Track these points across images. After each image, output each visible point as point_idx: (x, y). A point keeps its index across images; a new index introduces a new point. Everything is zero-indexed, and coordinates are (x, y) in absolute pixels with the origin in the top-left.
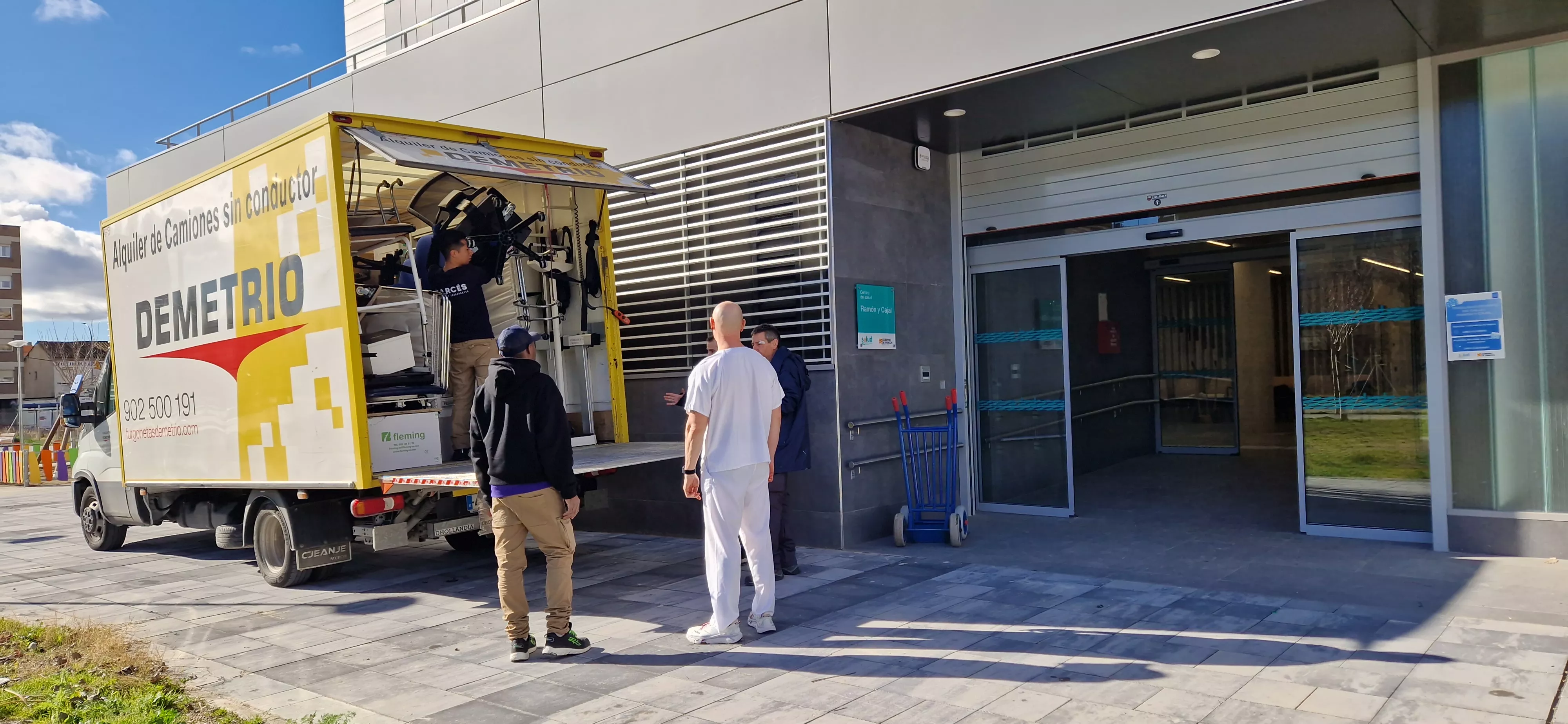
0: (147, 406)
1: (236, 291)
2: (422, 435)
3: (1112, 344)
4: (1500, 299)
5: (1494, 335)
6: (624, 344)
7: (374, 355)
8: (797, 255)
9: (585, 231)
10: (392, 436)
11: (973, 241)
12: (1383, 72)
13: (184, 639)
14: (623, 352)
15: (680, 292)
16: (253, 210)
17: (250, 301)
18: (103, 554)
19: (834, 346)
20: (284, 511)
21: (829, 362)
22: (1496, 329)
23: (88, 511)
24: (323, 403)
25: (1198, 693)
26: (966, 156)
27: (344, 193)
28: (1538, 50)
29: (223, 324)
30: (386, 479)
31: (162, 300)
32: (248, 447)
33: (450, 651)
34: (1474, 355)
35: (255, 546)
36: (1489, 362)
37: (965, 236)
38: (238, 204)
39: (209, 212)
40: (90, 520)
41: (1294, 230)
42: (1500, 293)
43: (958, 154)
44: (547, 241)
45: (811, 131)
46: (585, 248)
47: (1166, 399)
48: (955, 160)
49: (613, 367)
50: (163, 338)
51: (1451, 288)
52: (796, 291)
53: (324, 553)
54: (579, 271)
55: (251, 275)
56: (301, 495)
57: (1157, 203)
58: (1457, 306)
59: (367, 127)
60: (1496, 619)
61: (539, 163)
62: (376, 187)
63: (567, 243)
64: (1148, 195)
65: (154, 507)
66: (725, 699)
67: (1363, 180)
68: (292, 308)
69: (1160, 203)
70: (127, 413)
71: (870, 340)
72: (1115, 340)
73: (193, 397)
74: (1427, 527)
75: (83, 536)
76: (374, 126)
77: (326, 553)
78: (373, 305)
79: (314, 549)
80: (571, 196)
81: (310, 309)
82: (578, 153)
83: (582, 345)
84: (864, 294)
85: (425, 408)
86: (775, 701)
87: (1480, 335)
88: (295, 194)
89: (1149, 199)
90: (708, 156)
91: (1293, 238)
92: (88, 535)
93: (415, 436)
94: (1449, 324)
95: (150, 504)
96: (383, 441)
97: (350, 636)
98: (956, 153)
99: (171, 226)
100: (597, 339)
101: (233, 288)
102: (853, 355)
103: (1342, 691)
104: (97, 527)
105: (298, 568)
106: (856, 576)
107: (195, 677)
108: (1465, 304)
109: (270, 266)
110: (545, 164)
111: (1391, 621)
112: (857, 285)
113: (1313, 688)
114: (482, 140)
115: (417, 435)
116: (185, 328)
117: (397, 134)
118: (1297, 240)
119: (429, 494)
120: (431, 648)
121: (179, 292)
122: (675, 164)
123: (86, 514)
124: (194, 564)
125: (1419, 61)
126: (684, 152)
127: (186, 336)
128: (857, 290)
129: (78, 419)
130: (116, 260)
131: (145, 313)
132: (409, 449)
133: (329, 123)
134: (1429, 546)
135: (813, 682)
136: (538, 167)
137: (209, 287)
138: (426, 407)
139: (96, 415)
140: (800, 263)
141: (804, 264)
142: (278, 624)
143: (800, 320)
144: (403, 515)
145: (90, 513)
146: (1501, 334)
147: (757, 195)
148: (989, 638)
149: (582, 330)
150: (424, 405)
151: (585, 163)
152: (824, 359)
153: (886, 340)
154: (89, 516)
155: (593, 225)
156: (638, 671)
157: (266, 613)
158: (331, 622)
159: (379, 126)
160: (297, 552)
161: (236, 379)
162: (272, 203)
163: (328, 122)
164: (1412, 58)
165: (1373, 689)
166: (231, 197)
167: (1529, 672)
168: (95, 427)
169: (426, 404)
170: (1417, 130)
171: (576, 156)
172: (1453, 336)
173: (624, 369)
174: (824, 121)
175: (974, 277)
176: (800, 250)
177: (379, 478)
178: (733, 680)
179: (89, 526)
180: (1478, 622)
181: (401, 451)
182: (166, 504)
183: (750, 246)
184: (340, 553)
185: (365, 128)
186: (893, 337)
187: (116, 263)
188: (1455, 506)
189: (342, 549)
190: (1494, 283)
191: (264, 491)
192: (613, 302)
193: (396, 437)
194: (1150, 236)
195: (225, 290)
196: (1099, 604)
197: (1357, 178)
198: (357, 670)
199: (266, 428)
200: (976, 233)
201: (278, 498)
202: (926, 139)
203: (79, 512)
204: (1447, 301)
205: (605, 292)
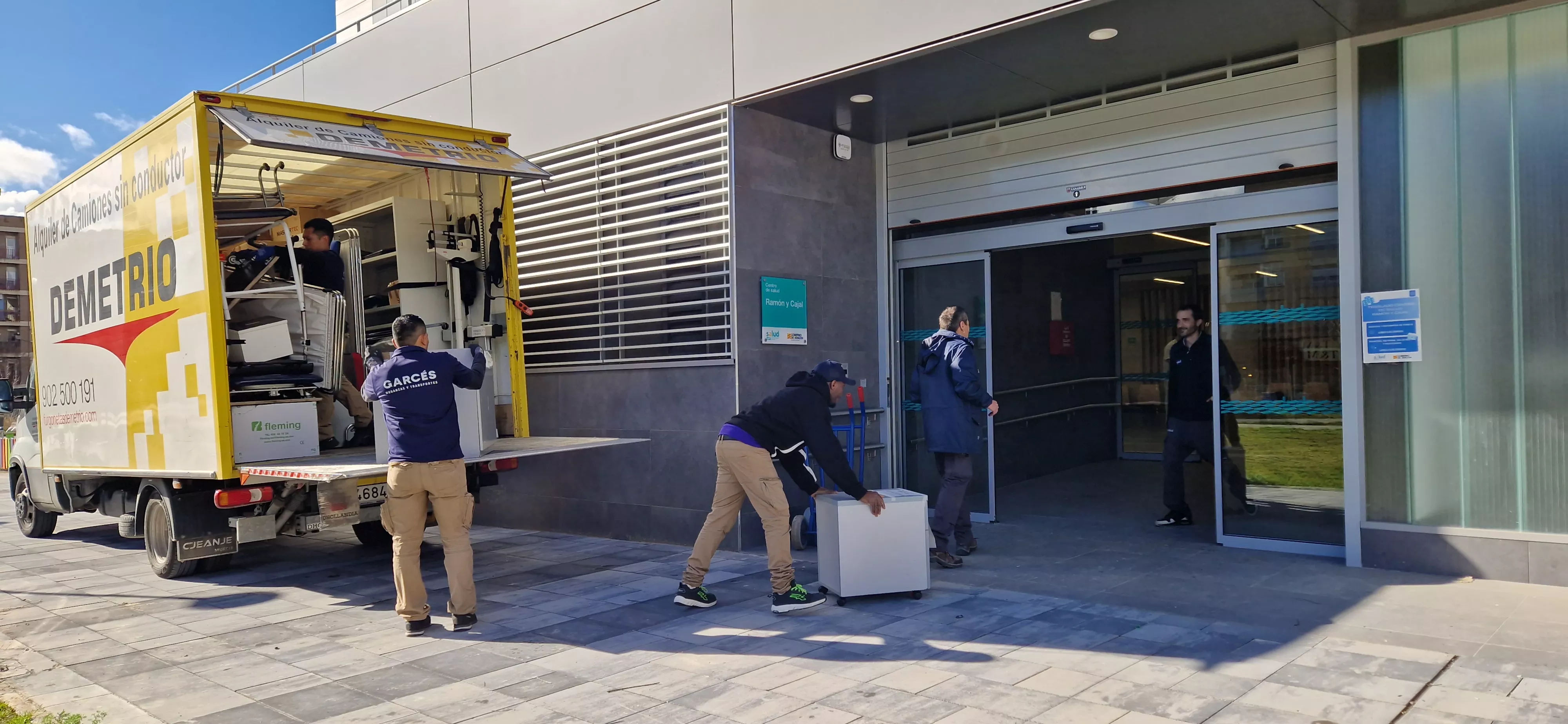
0: (59, 392)
1: (125, 274)
2: (298, 425)
3: (1065, 345)
4: (1417, 297)
5: (1410, 336)
6: (526, 337)
7: (243, 342)
8: (703, 245)
9: (489, 219)
10: (263, 426)
11: (900, 234)
12: (1304, 56)
13: (32, 629)
14: (524, 345)
15: (594, 283)
16: (137, 193)
17: (135, 285)
18: (33, 541)
19: (734, 340)
20: (167, 500)
21: (729, 357)
22: (1412, 329)
23: (19, 497)
24: (191, 390)
25: (999, 714)
26: (894, 146)
27: (210, 175)
28: (1461, 30)
29: (114, 310)
30: (244, 469)
31: (69, 285)
32: (135, 434)
33: (270, 650)
34: (1389, 358)
35: (145, 536)
36: (1405, 364)
37: (890, 229)
38: (126, 186)
39: (104, 196)
40: (21, 507)
41: (1214, 224)
42: (1417, 291)
43: (884, 144)
44: (455, 229)
45: (716, 117)
46: (489, 236)
47: (1127, 404)
48: (882, 150)
49: (513, 359)
50: (70, 325)
51: (1367, 286)
52: (701, 282)
53: (208, 544)
54: (484, 258)
55: (136, 258)
56: (176, 485)
57: (1077, 195)
58: (1373, 304)
59: (237, 107)
60: (1370, 641)
61: (428, 146)
62: (258, 170)
63: (474, 232)
64: (1067, 186)
65: (75, 494)
66: (505, 709)
67: (1282, 170)
68: (168, 293)
69: (1079, 194)
70: (44, 399)
71: (777, 335)
72: (1068, 341)
73: (92, 383)
74: (1340, 541)
75: (18, 523)
76: (245, 107)
77: (210, 545)
78: (250, 289)
79: (196, 540)
80: (477, 183)
81: (181, 295)
82: (478, 138)
83: (484, 337)
84: (770, 287)
85: (303, 397)
86: (555, 712)
87: (1393, 337)
88: (169, 175)
89: (1069, 191)
90: (622, 143)
91: (1214, 231)
92: (22, 521)
93: (289, 426)
94: (1364, 324)
95: (71, 491)
96: (253, 430)
97: (191, 631)
98: (881, 142)
99: (76, 210)
100: (499, 331)
101: (122, 272)
102: (757, 350)
103: (1155, 716)
104: (28, 513)
105: (179, 559)
106: (733, 580)
107: (6, 669)
108: (1382, 302)
109: (150, 249)
110: (432, 147)
111: (1257, 640)
112: (762, 277)
113: (1127, 711)
114: (368, 123)
115: (292, 425)
116: (87, 316)
117: (270, 115)
118: (1217, 234)
119: (296, 485)
120: (257, 646)
121: (82, 277)
122: (590, 151)
123: (18, 500)
124: (106, 552)
125: (1339, 43)
126: (598, 139)
127: (87, 322)
128: (762, 283)
129: (11, 404)
130: (36, 245)
131: (57, 298)
132: (283, 439)
133: (195, 102)
134: (1341, 561)
135: (609, 692)
136: (423, 150)
137: (104, 272)
138: (305, 396)
139: (28, 401)
140: (706, 254)
141: (709, 254)
142: (133, 616)
143: (705, 313)
144: (274, 508)
145: (22, 499)
146: (1418, 335)
147: (667, 183)
148: (822, 649)
149: (484, 321)
150: (302, 394)
151: (482, 148)
152: (726, 354)
153: (795, 335)
154: (20, 502)
155: (498, 212)
156: (440, 676)
157: (130, 605)
158: (184, 616)
159: (251, 107)
160: (178, 542)
161: (124, 364)
162: (152, 185)
163: (193, 101)
164: (1332, 40)
165: (1188, 715)
166: (121, 179)
167: (1371, 701)
168: (27, 413)
169: (304, 393)
170: (1335, 117)
171: (476, 142)
172: (1368, 336)
173: (526, 363)
174: (726, 106)
175: (902, 272)
176: (705, 240)
177: (239, 468)
178: (529, 688)
179: (20, 512)
180: (1349, 644)
181: (273, 441)
182: (88, 491)
183: (658, 236)
184: (225, 545)
185: (235, 108)
186: (804, 332)
187: (36, 248)
188: (1369, 519)
189: (227, 540)
190: (1412, 281)
191: (151, 480)
192: (514, 292)
193: (268, 427)
194: (1070, 230)
195: (116, 275)
196: (959, 614)
197: (1276, 169)
198: (168, 666)
199: (148, 414)
200: (900, 226)
201: (162, 488)
202: (847, 127)
203: (14, 497)
204: (1363, 299)
205: (507, 281)
